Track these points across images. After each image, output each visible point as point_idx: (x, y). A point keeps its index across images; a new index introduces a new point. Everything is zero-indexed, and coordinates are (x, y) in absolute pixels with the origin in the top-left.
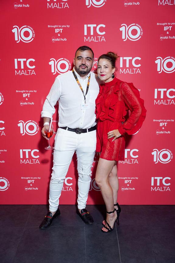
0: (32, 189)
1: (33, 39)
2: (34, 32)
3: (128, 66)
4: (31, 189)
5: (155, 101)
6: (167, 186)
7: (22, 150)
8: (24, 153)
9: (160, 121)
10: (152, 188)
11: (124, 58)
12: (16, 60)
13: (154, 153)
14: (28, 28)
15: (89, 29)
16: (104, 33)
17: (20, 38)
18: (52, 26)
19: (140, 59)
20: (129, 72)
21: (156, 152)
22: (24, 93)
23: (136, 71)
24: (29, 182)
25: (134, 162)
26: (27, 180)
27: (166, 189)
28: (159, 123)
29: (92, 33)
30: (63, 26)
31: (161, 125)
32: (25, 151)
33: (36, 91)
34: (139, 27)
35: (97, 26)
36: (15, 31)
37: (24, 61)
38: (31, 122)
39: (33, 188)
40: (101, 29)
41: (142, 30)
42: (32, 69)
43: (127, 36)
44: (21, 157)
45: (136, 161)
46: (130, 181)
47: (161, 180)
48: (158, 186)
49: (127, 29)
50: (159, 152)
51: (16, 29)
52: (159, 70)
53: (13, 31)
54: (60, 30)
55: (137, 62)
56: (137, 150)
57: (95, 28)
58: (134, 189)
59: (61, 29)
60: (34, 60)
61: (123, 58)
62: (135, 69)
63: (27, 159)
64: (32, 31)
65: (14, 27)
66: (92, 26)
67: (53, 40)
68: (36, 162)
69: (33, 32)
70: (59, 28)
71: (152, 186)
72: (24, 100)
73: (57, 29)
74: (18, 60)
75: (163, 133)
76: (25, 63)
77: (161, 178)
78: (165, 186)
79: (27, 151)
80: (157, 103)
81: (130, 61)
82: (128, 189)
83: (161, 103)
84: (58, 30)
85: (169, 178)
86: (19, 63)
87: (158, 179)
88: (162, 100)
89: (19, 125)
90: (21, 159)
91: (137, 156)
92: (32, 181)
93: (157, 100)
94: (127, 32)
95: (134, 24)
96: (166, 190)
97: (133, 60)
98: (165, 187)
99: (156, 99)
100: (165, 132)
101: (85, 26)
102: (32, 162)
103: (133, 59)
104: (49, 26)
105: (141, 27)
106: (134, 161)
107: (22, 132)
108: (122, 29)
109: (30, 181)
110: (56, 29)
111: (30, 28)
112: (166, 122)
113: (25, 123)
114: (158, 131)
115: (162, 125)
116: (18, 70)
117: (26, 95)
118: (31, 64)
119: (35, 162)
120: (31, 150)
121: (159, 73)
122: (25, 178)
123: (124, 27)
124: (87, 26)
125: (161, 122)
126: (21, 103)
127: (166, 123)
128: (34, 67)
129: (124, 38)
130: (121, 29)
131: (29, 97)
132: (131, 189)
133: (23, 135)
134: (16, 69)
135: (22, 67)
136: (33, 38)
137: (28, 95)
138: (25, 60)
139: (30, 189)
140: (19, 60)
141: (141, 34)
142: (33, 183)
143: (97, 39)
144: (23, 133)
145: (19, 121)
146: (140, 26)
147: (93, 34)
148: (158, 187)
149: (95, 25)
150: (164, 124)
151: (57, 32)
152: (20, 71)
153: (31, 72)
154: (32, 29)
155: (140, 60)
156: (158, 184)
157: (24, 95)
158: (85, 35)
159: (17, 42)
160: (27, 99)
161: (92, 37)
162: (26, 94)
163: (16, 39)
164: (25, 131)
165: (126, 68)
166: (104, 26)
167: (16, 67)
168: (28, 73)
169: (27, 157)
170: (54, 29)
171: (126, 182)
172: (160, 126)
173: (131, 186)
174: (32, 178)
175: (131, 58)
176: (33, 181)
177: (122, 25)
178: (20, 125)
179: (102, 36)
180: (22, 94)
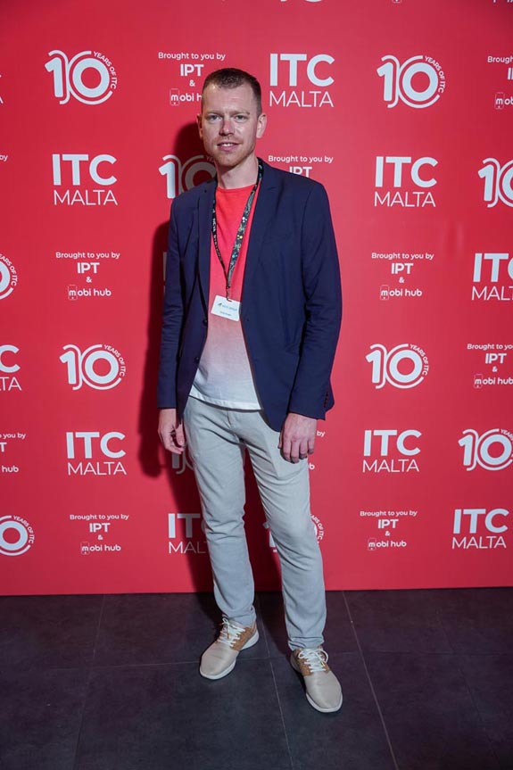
0: (103, 548)
1: (111, 93)
2: (114, 73)
3: (398, 183)
4: (100, 549)
5: (474, 288)
6: (498, 535)
7: (72, 434)
8: (79, 443)
9: (485, 347)
10: (454, 539)
11: (387, 158)
12: (56, 158)
13: (466, 442)
14: (96, 58)
15: (284, 67)
16: (330, 81)
17: (69, 88)
18: (170, 56)
19: (434, 162)
20: (401, 202)
21: (471, 437)
22: (81, 260)
23: (422, 198)
24: (93, 528)
25: (406, 467)
26: (86, 524)
27: (495, 541)
28: (482, 354)
29: (293, 82)
30: (205, 56)
31: (489, 359)
32: (83, 439)
33: (116, 256)
34: (434, 67)
35: (309, 59)
36: (53, 66)
37: (80, 162)
38: (103, 349)
39: (106, 547)
40: (322, 70)
41: (442, 77)
42: (106, 188)
43: (398, 92)
44: (71, 454)
45: (413, 465)
46: (394, 521)
47: (481, 518)
48: (473, 535)
49: (399, 71)
50: (480, 437)
51: (57, 60)
52: (488, 197)
53: (49, 66)
54: (196, 69)
55: (425, 172)
56: (417, 434)
57: (302, 66)
58: (403, 544)
59: (199, 66)
60: (112, 160)
61: (385, 160)
62: (419, 193)
63: (89, 460)
64: (108, 68)
65: (51, 54)
66: (293, 59)
67: (174, 97)
68: (116, 470)
69: (110, 72)
70: (193, 62)
71: (456, 536)
72: (79, 282)
73: (186, 66)
74: (64, 159)
75: (494, 382)
76: (84, 166)
77: (483, 511)
78: (492, 534)
79: (88, 436)
80: (479, 297)
81: (406, 169)
82: (387, 545)
83: (490, 295)
84: (189, 69)
85: (505, 512)
86: (66, 167)
87: (474, 513)
88: (494, 288)
89: (63, 358)
90: (71, 460)
91: (417, 451)
92: (103, 526)
93: (479, 286)
94: (398, 81)
95: (421, 57)
96: (493, 544)
97: (413, 167)
98: (491, 538)
99: (476, 284)
100: (499, 380)
101: (274, 58)
102: (104, 468)
103: (413, 161)
104: (161, 55)
105: (439, 68)
106: (407, 465)
107: (72, 380)
108: (385, 71)
109: (97, 526)
110: (182, 66)
111: (101, 60)
112: (502, 351)
113: (82, 353)
114: (478, 377)
115: (491, 360)
116: (61, 190)
117: (86, 267)
118: (104, 170)
119: (113, 470)
120: (102, 436)
121: (489, 206)
122: (80, 517)
123: (390, 65)
124: (279, 57)
125: (490, 351)
126: (72, 292)
127: (502, 355)
128: (112, 180)
129: (390, 99)
130: (381, 71)
131: (95, 272)
132: (396, 544)
133: (75, 388)
134: (57, 188)
135: (76, 181)
136: (112, 90)
137: (92, 267)
138: (85, 157)
139: (96, 548)
140: (66, 157)
141: (439, 87)
142: (106, 530)
143: (309, 99)
144: (75, 382)
145: (65, 348)
146: (437, 65)
147: (295, 85)
148: (473, 538)
149: (303, 57)
150: (496, 358)
151: (186, 75)
152: (68, 192)
153: (103, 196)
154: (109, 64)
155: (434, 165)
156: (473, 529)
157: (82, 268)
158: (272, 84)
159: (61, 103)
160: (89, 280)
161: (294, 92)
162: (87, 264)
163: (58, 93)
164: (81, 376)
165: (393, 191)
166: (330, 60)
167: (57, 181)
168: (93, 197)
169: (88, 454)
170: (176, 64)
171: (382, 524)
172: (486, 362)
173: (396, 535)
174: (103, 517)
175: (408, 160)
176: (106, 525)
177: (383, 59)
178: (67, 358)
179: (323, 89)
180: (74, 263)
